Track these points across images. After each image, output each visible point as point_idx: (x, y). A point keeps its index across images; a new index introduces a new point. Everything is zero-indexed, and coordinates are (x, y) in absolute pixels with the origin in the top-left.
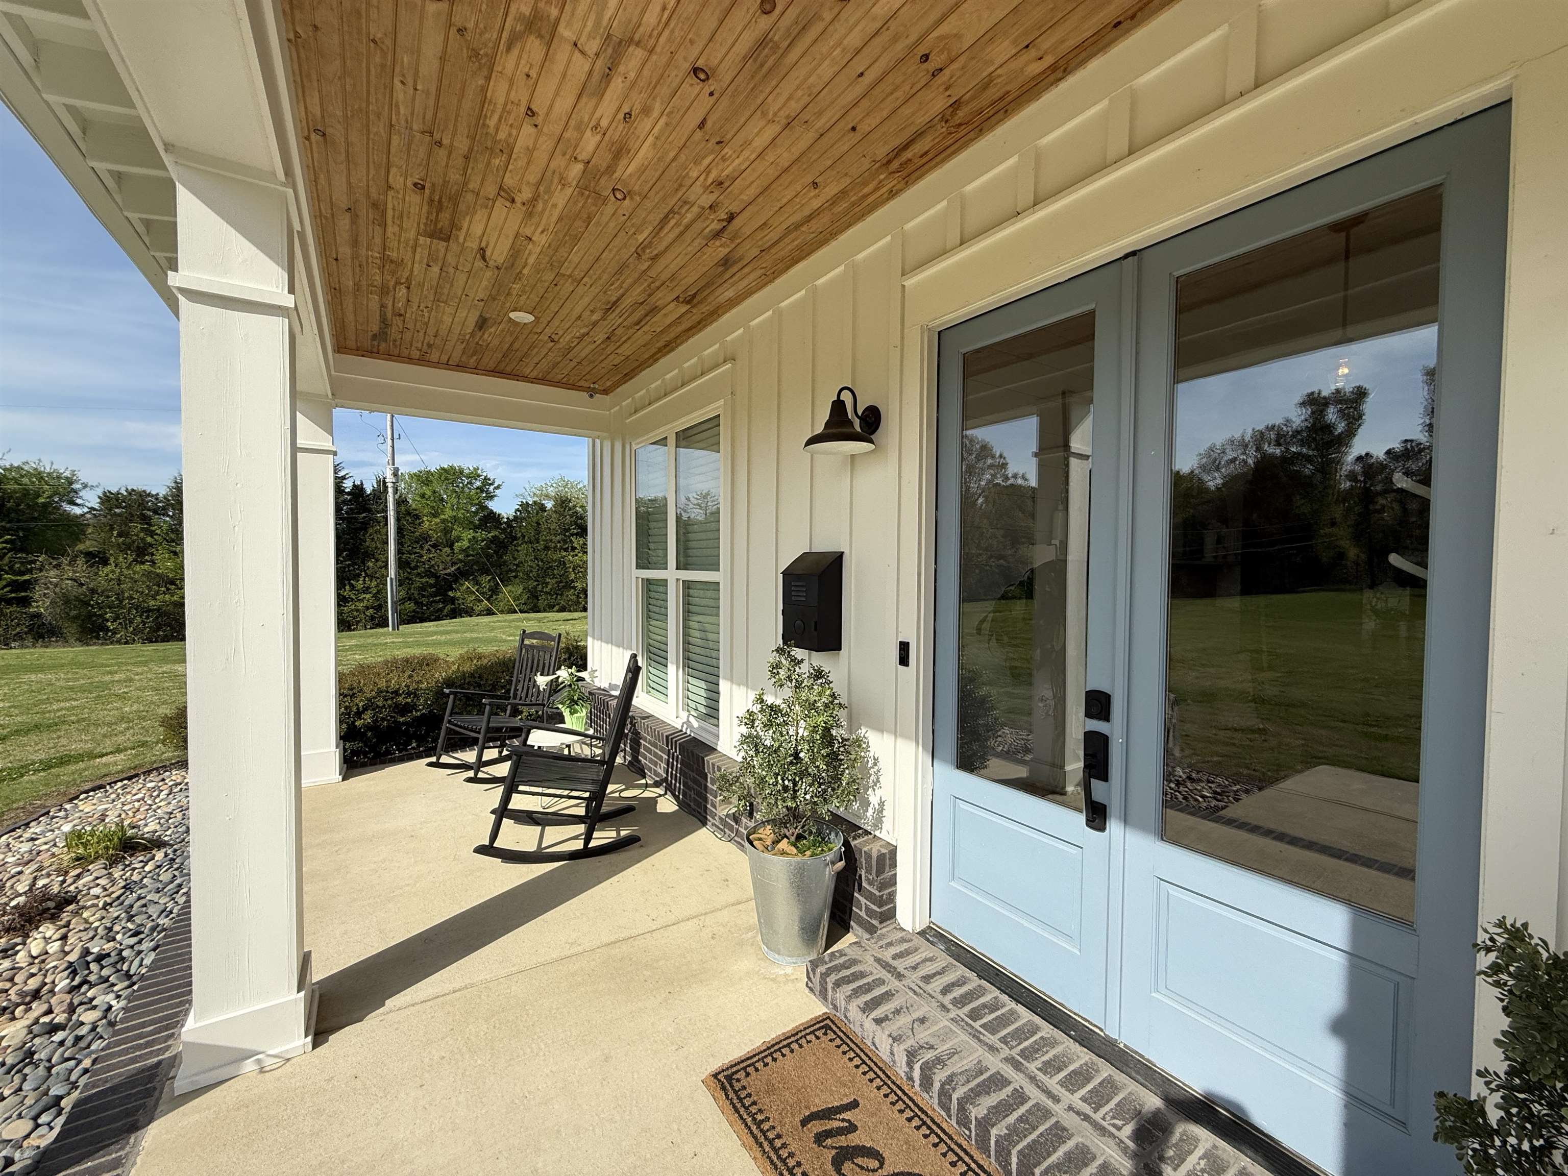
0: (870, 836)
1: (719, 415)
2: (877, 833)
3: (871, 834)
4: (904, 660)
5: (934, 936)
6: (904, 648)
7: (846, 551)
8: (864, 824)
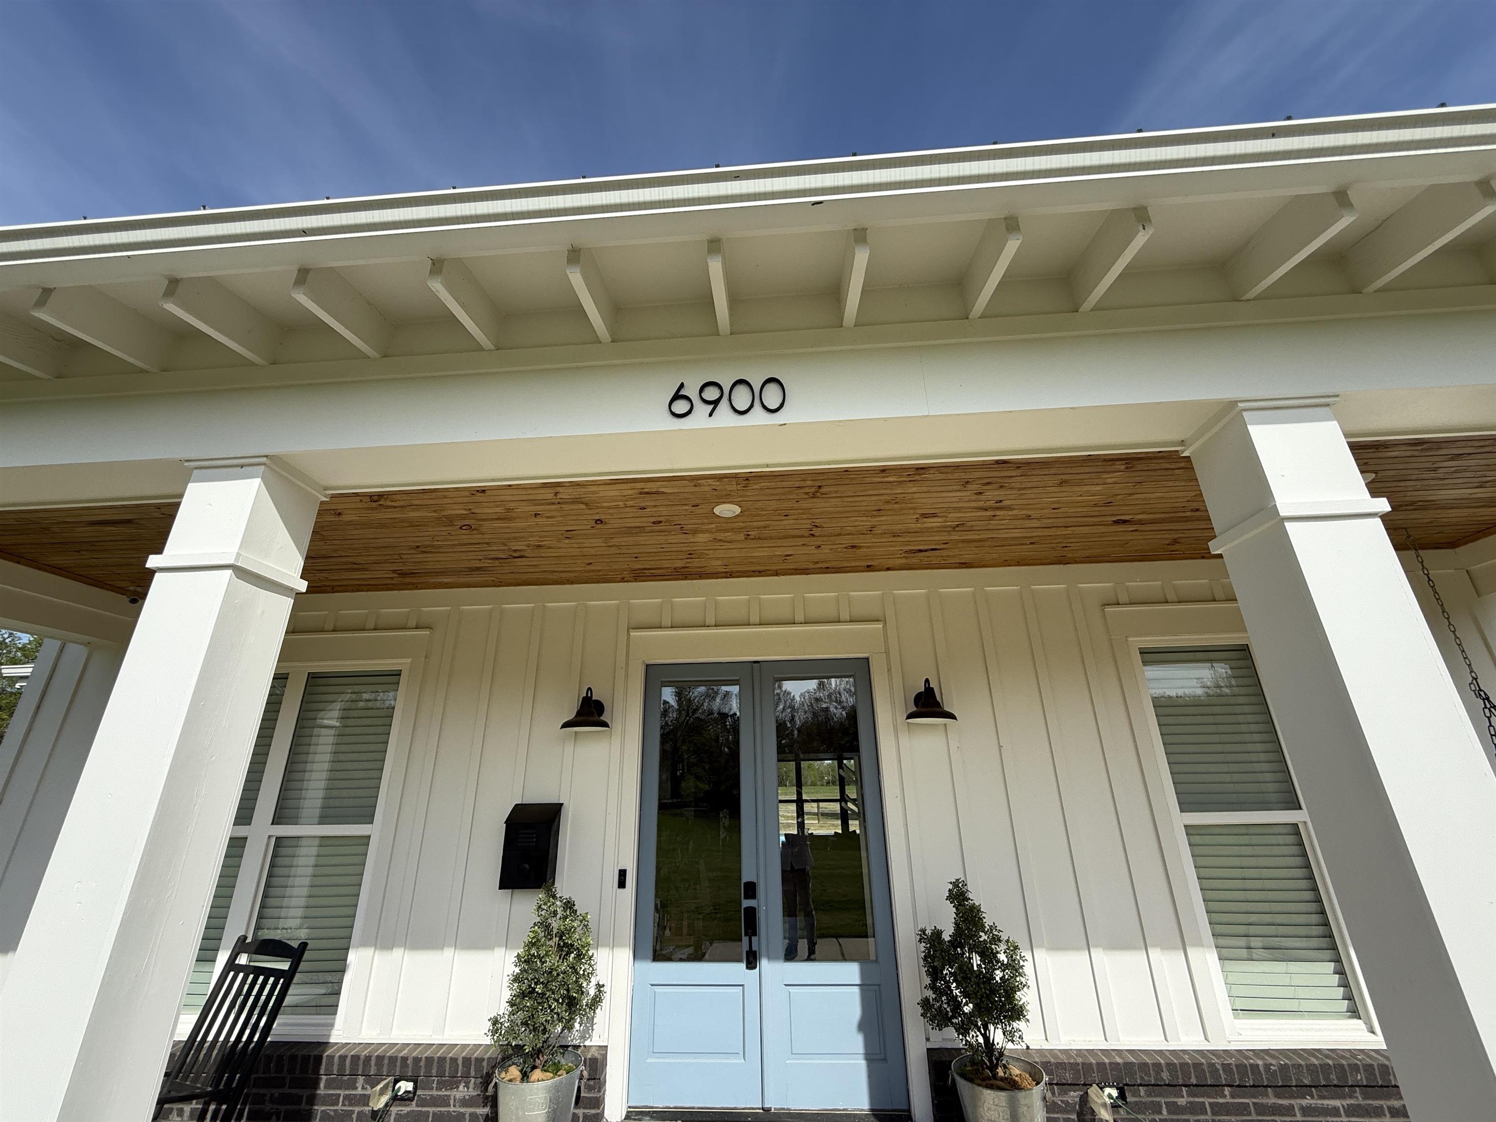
0: (582, 1048)
1: (398, 674)
2: (587, 1043)
3: (580, 1046)
4: (622, 884)
5: (636, 1115)
6: (622, 874)
7: (566, 803)
8: (572, 1040)
